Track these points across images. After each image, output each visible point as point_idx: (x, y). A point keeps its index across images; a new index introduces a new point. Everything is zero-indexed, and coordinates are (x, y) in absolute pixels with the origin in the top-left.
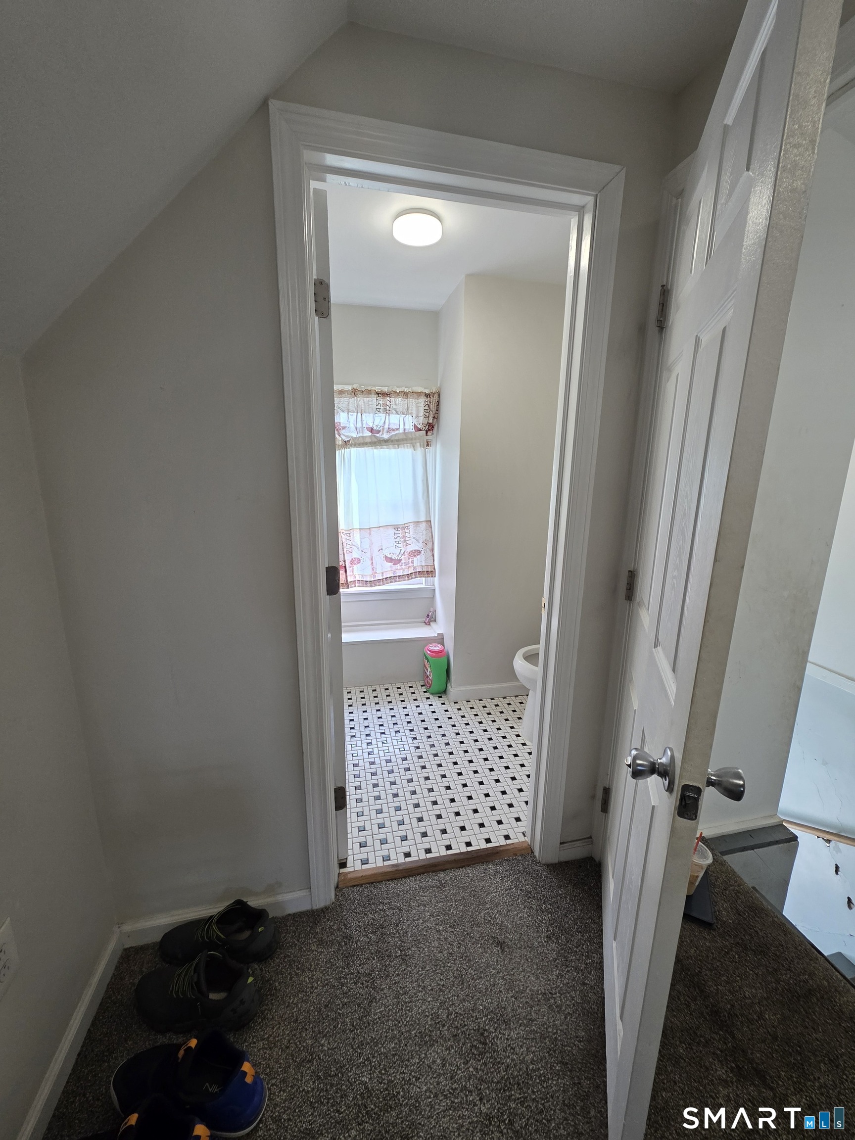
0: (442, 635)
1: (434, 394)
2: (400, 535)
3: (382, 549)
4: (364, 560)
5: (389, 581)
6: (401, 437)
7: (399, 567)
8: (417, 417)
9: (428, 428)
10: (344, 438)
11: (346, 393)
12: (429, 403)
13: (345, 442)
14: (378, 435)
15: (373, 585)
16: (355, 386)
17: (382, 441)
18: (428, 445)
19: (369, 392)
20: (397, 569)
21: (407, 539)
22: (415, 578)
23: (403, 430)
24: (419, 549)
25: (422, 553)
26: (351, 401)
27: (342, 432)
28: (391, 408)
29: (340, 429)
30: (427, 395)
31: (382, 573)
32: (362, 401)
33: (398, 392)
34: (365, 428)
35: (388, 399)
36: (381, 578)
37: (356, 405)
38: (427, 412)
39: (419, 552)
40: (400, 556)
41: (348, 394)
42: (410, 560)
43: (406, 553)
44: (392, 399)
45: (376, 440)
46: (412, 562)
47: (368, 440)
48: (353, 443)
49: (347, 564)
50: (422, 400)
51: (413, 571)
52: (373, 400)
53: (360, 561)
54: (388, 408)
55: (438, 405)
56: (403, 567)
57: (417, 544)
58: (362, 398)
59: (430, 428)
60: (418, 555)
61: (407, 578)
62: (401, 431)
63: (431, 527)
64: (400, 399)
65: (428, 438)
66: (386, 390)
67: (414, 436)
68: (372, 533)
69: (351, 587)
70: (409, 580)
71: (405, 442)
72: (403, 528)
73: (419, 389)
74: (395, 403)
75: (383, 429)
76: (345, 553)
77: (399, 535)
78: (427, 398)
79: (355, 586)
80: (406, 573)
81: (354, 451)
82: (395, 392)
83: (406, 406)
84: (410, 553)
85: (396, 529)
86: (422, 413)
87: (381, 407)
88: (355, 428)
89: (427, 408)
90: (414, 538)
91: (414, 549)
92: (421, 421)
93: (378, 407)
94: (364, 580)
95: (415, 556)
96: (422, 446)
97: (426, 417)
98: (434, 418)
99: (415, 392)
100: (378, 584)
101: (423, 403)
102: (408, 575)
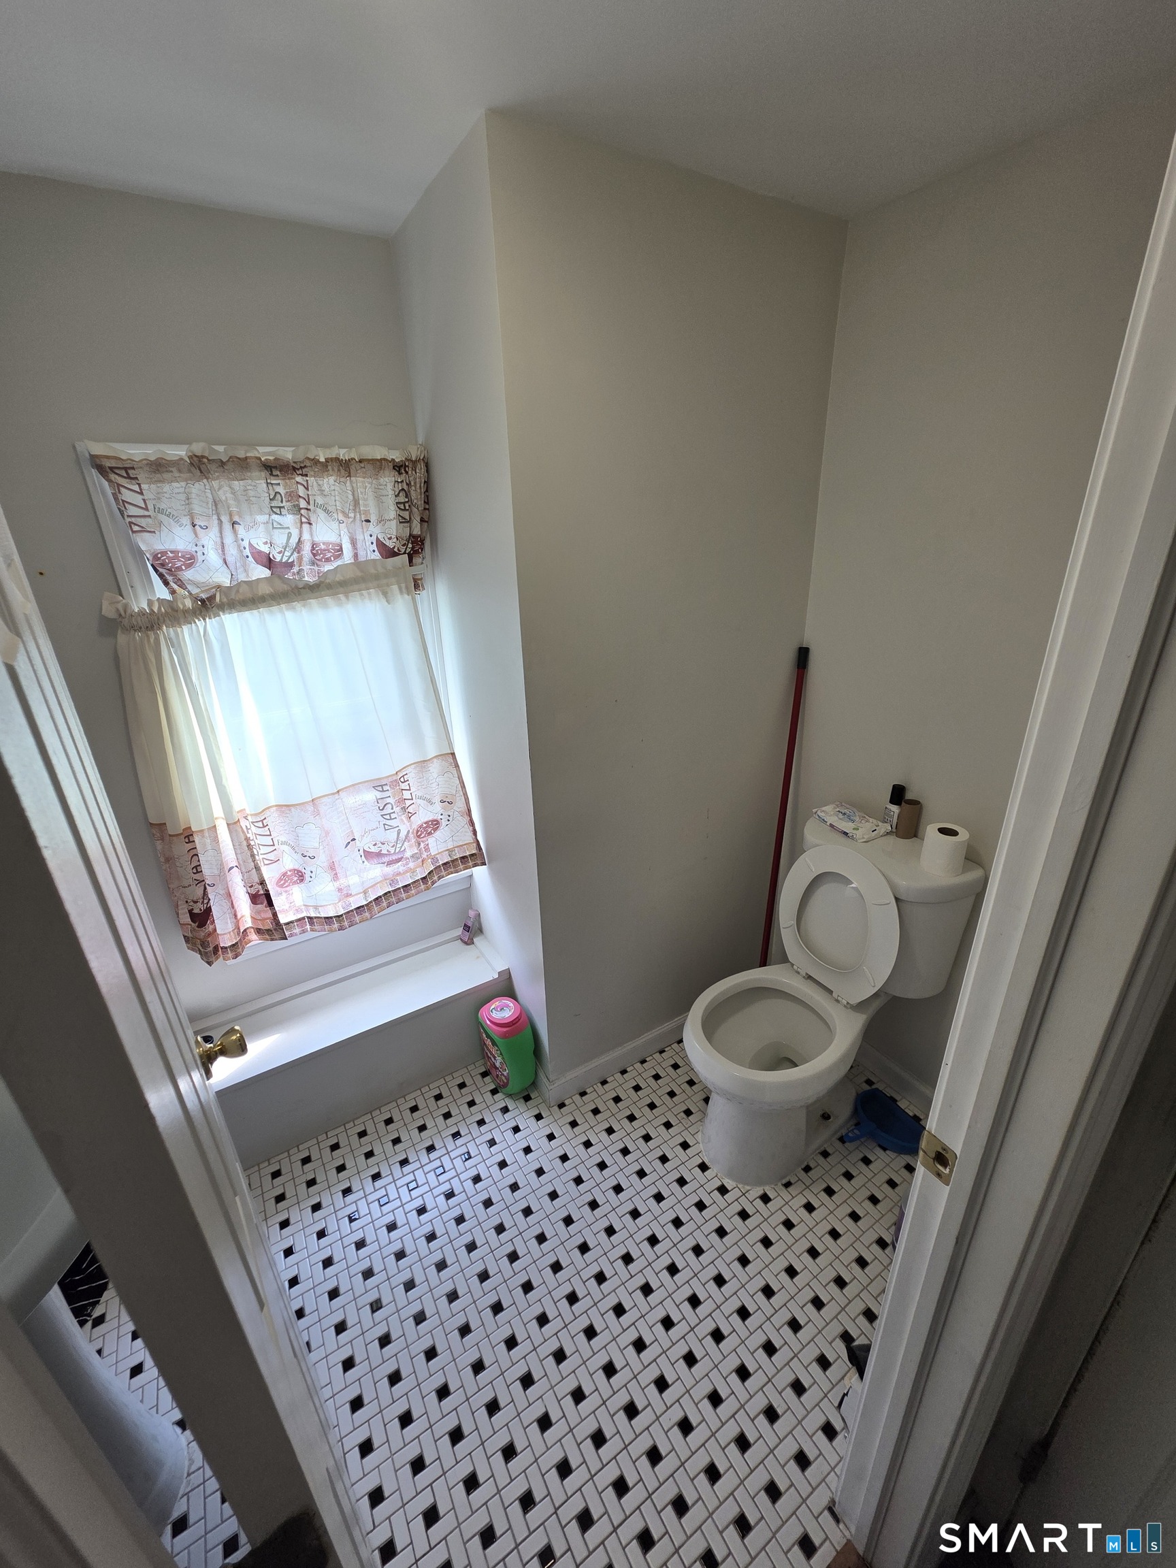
0: (508, 972)
1: (415, 463)
2: (391, 800)
3: (354, 839)
4: (313, 875)
5: (385, 904)
6: (350, 574)
7: (401, 869)
8: (381, 520)
9: (413, 548)
10: (195, 591)
11: (174, 469)
12: (405, 487)
13: (203, 601)
14: (289, 576)
15: (346, 924)
16: (198, 448)
17: (304, 588)
18: (416, 587)
19: (241, 465)
20: (399, 874)
21: (408, 803)
22: (440, 878)
23: (351, 554)
24: (435, 818)
25: (444, 823)
26: (194, 491)
27: (188, 575)
28: (312, 502)
29: (179, 569)
30: (400, 467)
31: (365, 892)
32: (227, 488)
33: (322, 460)
34: (251, 559)
35: (299, 479)
36: (365, 903)
37: (211, 501)
38: (405, 510)
39: (435, 825)
40: (399, 846)
41: (180, 471)
42: (422, 845)
43: (411, 835)
44: (311, 480)
45: (286, 587)
46: (427, 849)
47: (265, 589)
48: (225, 600)
49: (270, 887)
50: (386, 479)
51: (432, 868)
52: (259, 485)
53: (302, 876)
54: (303, 504)
55: (427, 491)
56: (411, 865)
57: (431, 808)
58: (224, 482)
59: (415, 547)
60: (435, 830)
61: (423, 887)
62: (348, 557)
63: (457, 766)
64: (332, 479)
65: (415, 570)
66: (287, 454)
67: (381, 570)
68: (322, 809)
69: (291, 935)
70: (428, 889)
71: (363, 586)
72: (395, 783)
73: (378, 453)
74: (322, 491)
75: (300, 559)
76: (261, 864)
77: (388, 800)
78: (400, 474)
79: (304, 932)
80: (420, 877)
81: (231, 621)
82: (316, 462)
83: (351, 497)
84: (418, 831)
85: (380, 789)
86: (392, 512)
87: (284, 504)
88: (221, 561)
89: (402, 499)
90: (420, 798)
91: (426, 820)
92: (391, 532)
93: (274, 504)
94: (323, 915)
95: (430, 834)
96: (404, 590)
97: (403, 521)
98: (422, 520)
99: (369, 461)
100: (357, 919)
101: (390, 486)
102: (424, 878)
